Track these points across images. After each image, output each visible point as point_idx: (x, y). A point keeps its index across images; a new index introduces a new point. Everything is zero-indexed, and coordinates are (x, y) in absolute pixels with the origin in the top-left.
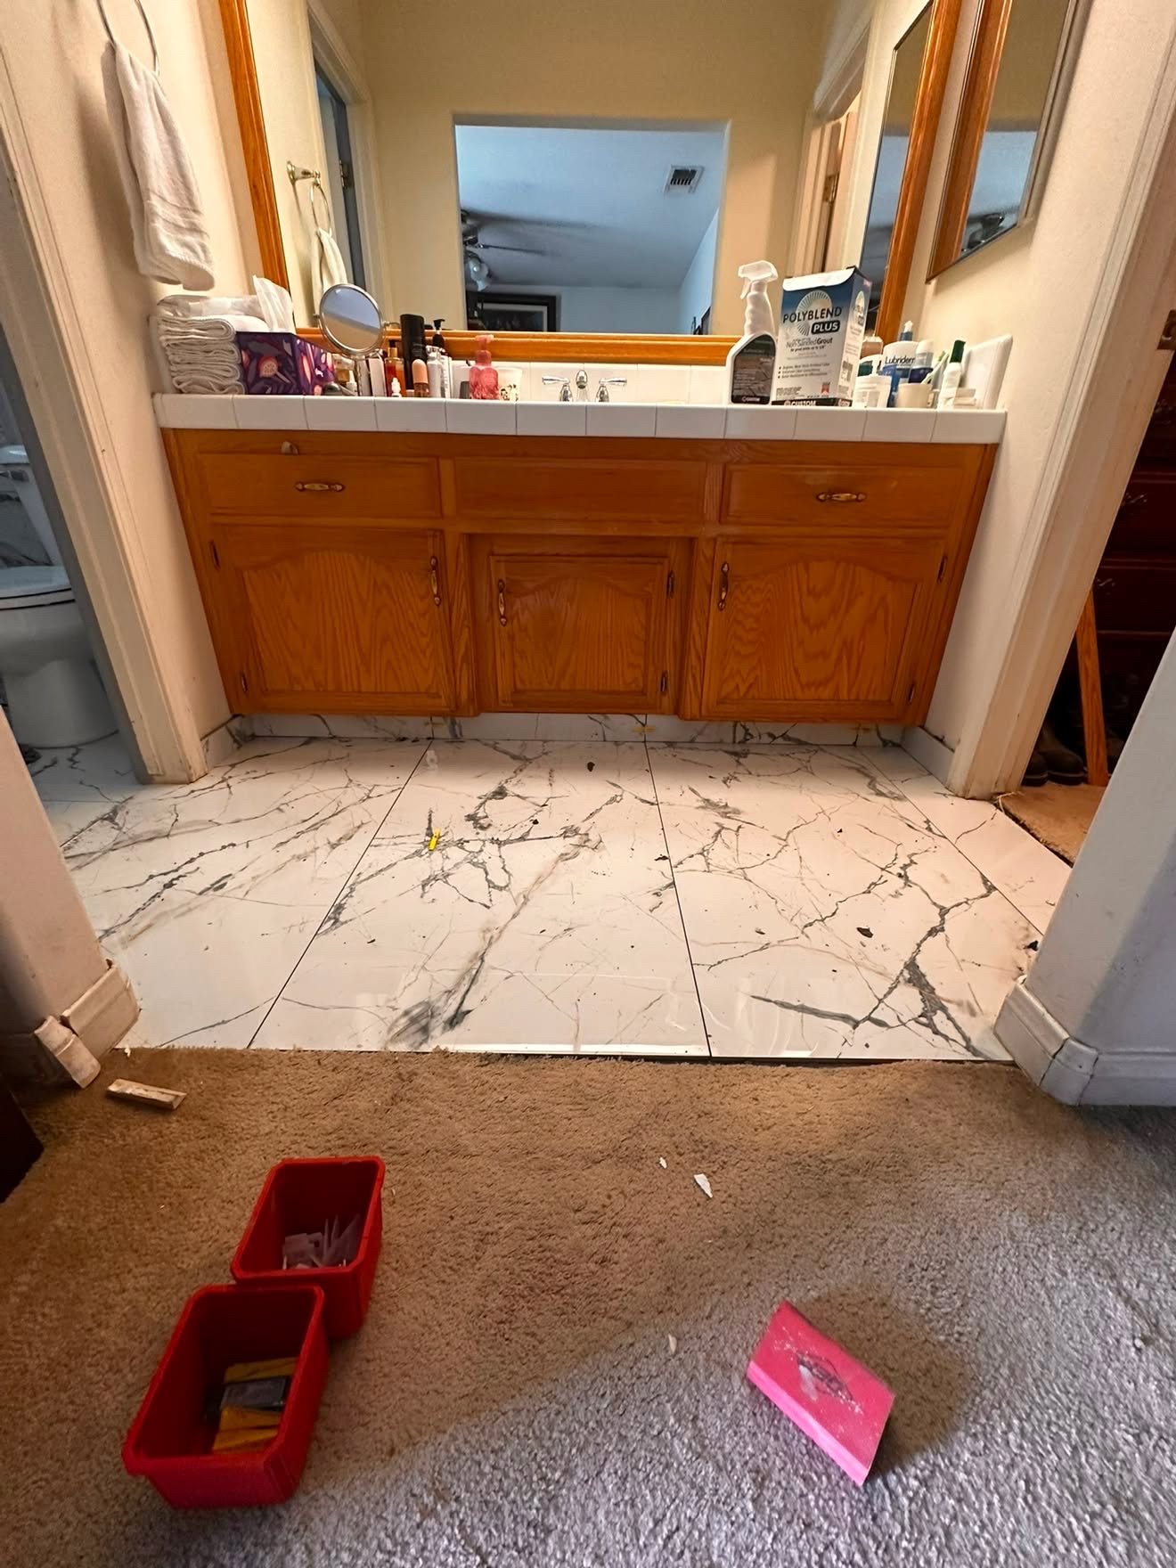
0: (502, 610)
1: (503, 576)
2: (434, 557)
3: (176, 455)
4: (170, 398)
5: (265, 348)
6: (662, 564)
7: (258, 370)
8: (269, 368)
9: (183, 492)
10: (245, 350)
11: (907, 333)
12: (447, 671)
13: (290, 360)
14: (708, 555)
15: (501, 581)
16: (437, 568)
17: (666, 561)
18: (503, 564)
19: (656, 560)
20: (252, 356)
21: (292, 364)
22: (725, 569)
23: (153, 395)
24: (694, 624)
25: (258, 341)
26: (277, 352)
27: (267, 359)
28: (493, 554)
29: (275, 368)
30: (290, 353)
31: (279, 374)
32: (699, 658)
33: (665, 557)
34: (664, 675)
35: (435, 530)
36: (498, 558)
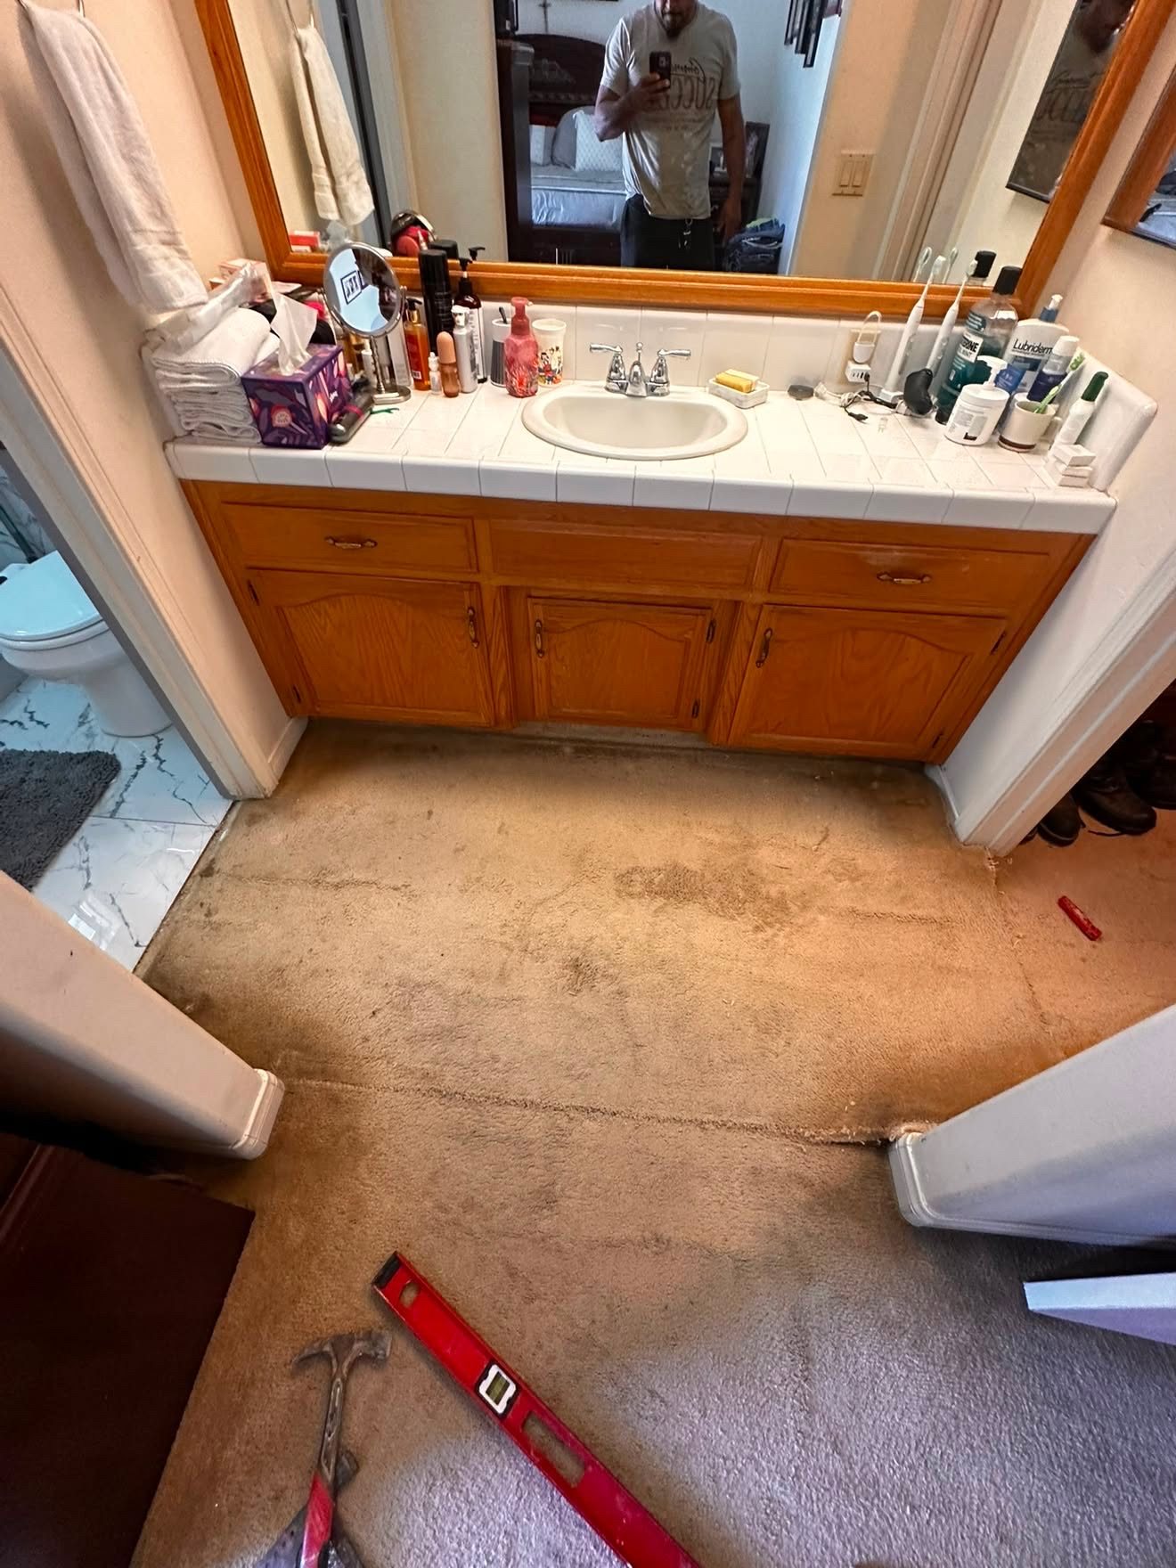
0: (539, 645)
1: (541, 617)
2: (471, 608)
3: (198, 501)
4: (183, 450)
5: (275, 398)
6: (704, 615)
7: (270, 420)
8: (282, 418)
9: (213, 538)
10: (253, 398)
11: (1052, 311)
12: (486, 697)
13: (304, 411)
14: (752, 619)
15: (538, 621)
16: (475, 619)
17: (709, 611)
18: (540, 607)
19: (698, 611)
20: (261, 404)
21: (307, 415)
22: (768, 634)
23: (164, 448)
24: (731, 674)
25: (265, 389)
26: (289, 402)
27: (279, 408)
28: (530, 596)
29: (289, 419)
30: (304, 403)
31: (293, 424)
32: (731, 700)
33: (709, 608)
34: (697, 704)
35: (472, 583)
36: (534, 600)
